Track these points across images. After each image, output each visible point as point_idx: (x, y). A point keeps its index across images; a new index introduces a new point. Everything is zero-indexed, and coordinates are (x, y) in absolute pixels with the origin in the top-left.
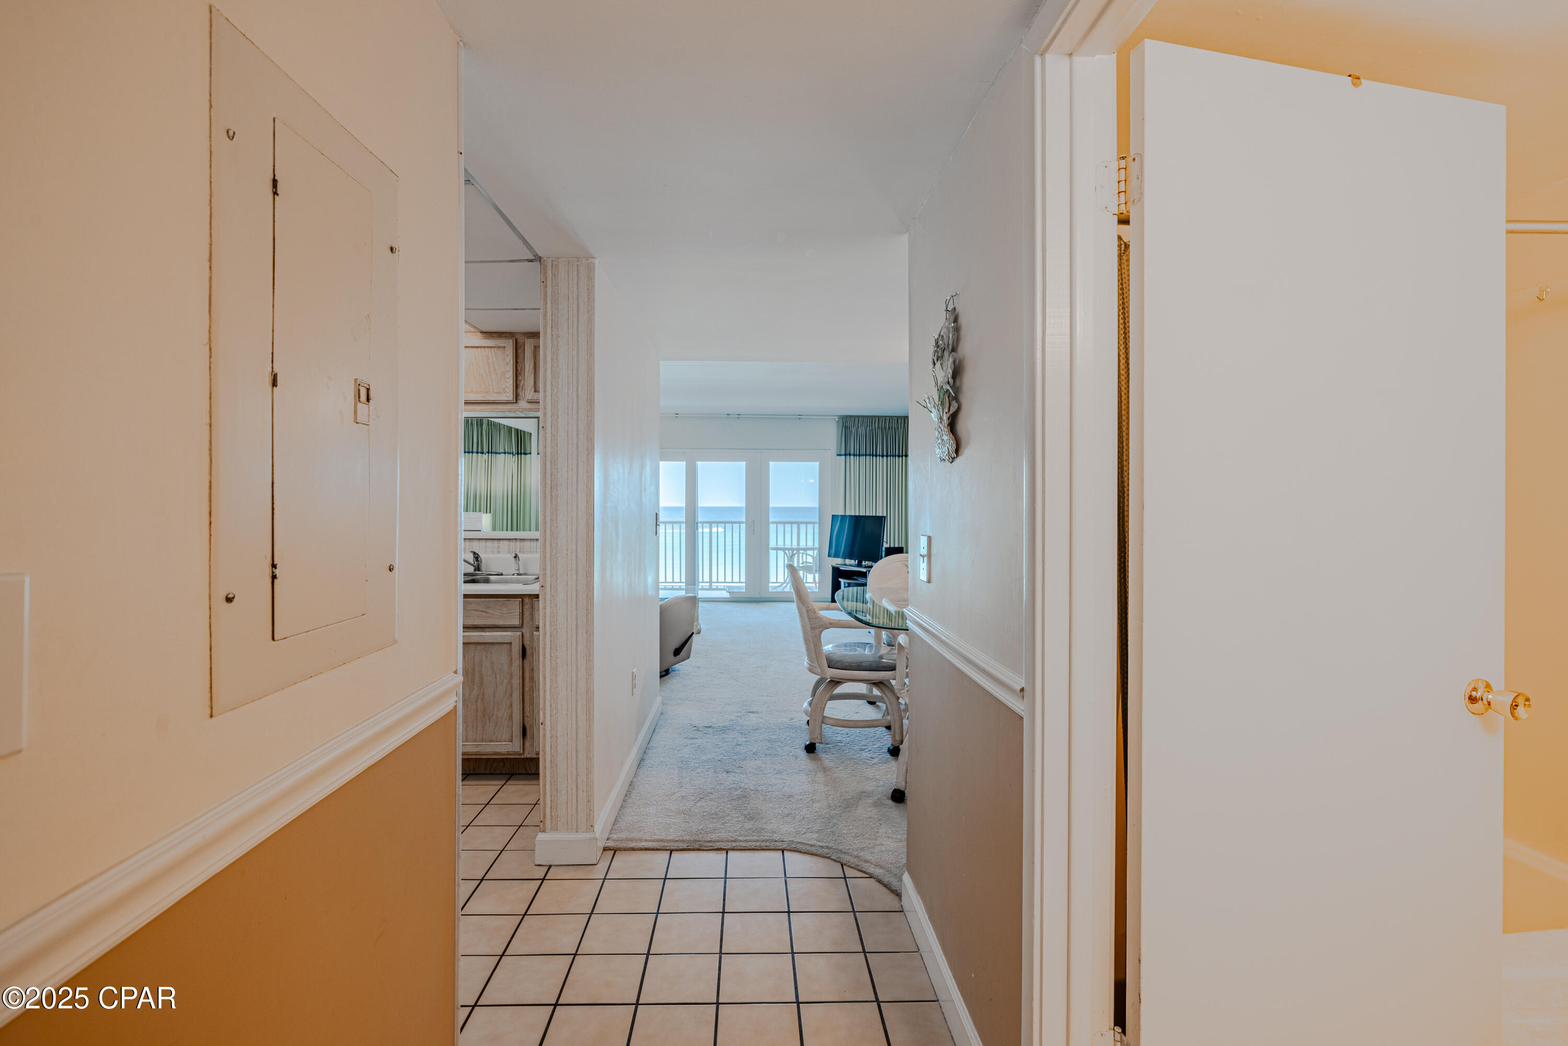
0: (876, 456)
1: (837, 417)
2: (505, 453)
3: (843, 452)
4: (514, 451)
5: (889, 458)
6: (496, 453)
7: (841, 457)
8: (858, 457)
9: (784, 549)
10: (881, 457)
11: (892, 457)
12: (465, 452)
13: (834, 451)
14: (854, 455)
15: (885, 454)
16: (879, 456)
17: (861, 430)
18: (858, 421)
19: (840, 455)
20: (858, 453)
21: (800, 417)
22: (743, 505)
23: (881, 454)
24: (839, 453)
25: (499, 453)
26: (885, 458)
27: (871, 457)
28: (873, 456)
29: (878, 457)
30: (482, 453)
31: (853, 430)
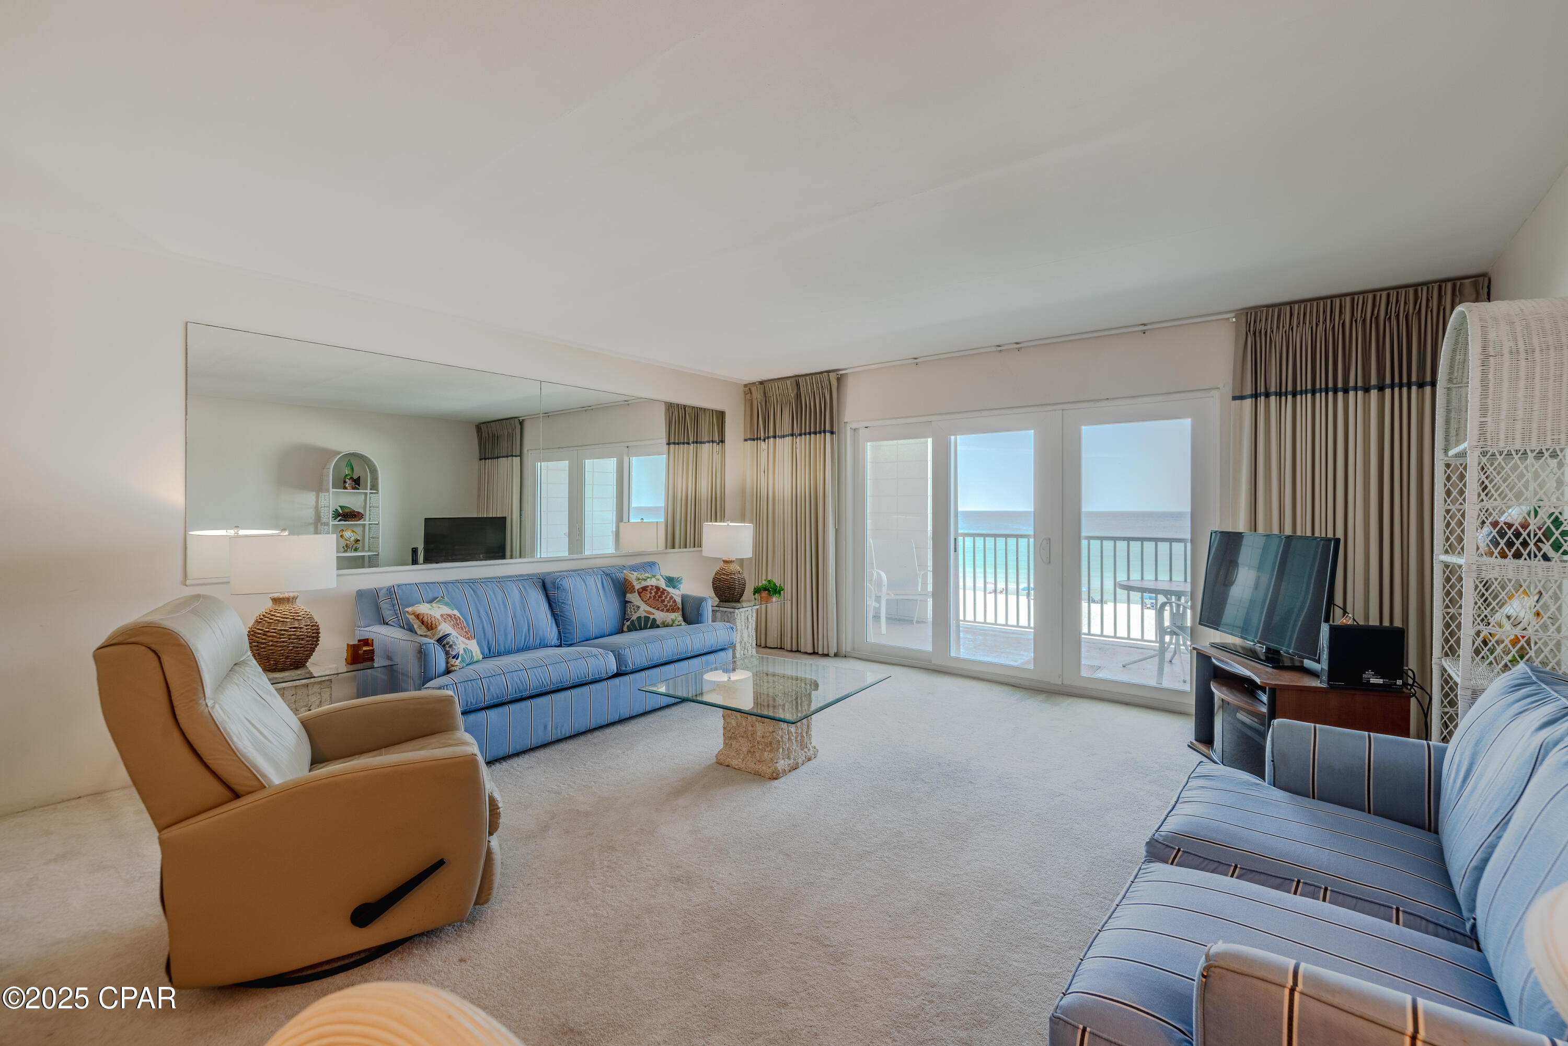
0: (1346, 391)
1: (1233, 315)
2: (709, 442)
3: (1248, 390)
4: (716, 438)
5: (1388, 392)
6: (701, 443)
7: (1244, 401)
8: (1290, 397)
9: (1157, 592)
10: (1360, 393)
11: (1397, 390)
12: (669, 444)
13: (1228, 390)
14: (1279, 394)
15: (1374, 381)
16: (1356, 389)
17: (1303, 335)
18: (1291, 315)
19: (1242, 398)
20: (1290, 388)
21: (1144, 329)
22: (1031, 508)
23: (1360, 384)
24: (1237, 394)
25: (704, 443)
26: (1374, 393)
27: (1331, 394)
28: (1335, 391)
29: (1352, 394)
30: (688, 443)
31: (1278, 338)
